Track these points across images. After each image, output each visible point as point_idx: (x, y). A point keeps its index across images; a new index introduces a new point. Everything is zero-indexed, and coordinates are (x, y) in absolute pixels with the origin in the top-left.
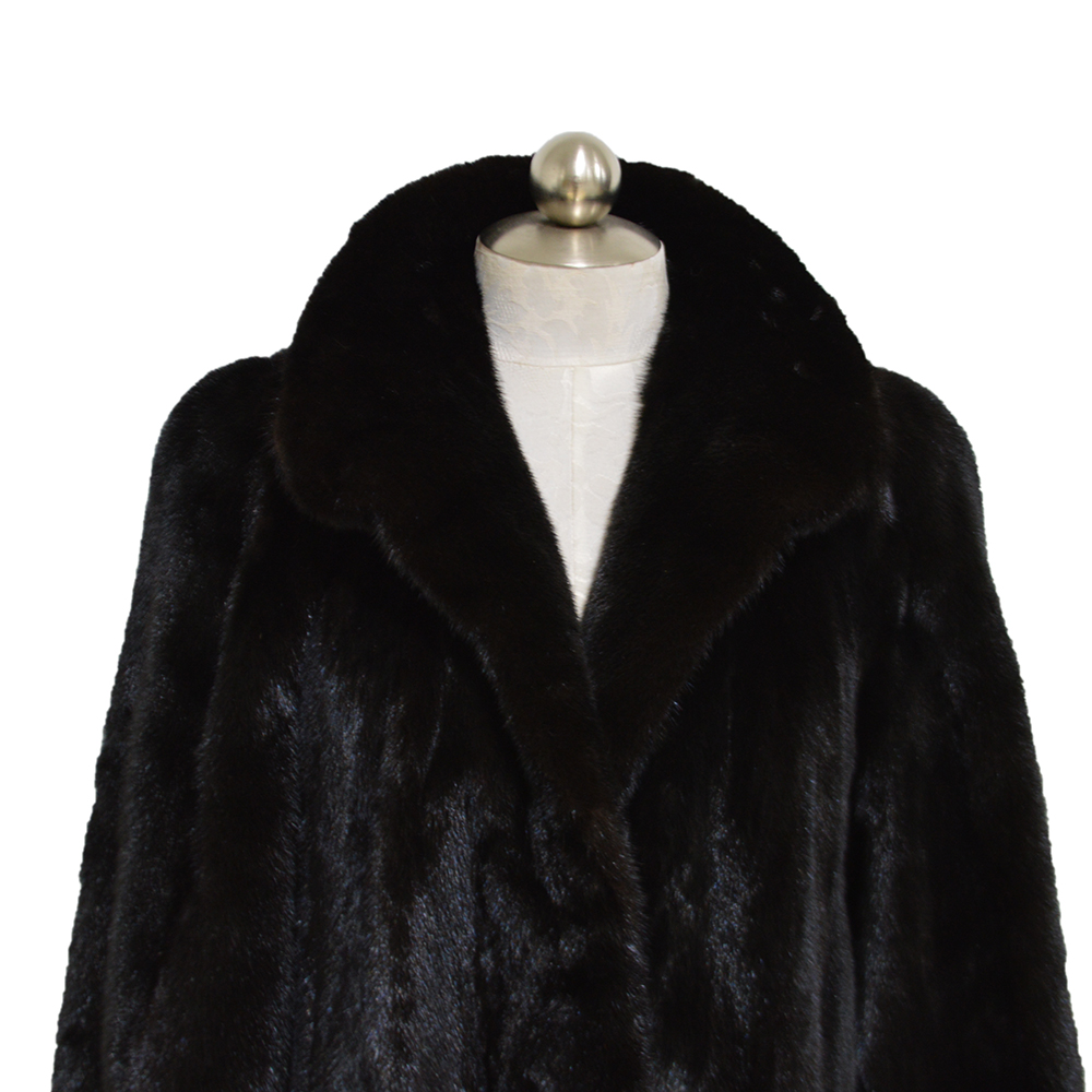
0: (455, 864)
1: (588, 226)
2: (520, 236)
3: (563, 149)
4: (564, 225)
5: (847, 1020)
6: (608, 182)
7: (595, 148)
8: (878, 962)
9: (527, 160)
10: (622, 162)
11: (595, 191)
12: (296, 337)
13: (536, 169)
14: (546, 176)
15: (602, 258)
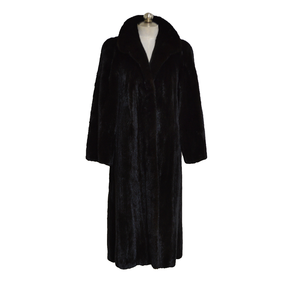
0: (137, 87)
1: (150, 22)
2: (142, 24)
3: (147, 14)
4: (147, 22)
5: (177, 105)
6: (152, 18)
7: (150, 14)
8: (180, 103)
9: (143, 15)
10: (154, 15)
11: (150, 19)
12: (119, 35)
13: (144, 16)
14: (145, 17)
15: (151, 26)
